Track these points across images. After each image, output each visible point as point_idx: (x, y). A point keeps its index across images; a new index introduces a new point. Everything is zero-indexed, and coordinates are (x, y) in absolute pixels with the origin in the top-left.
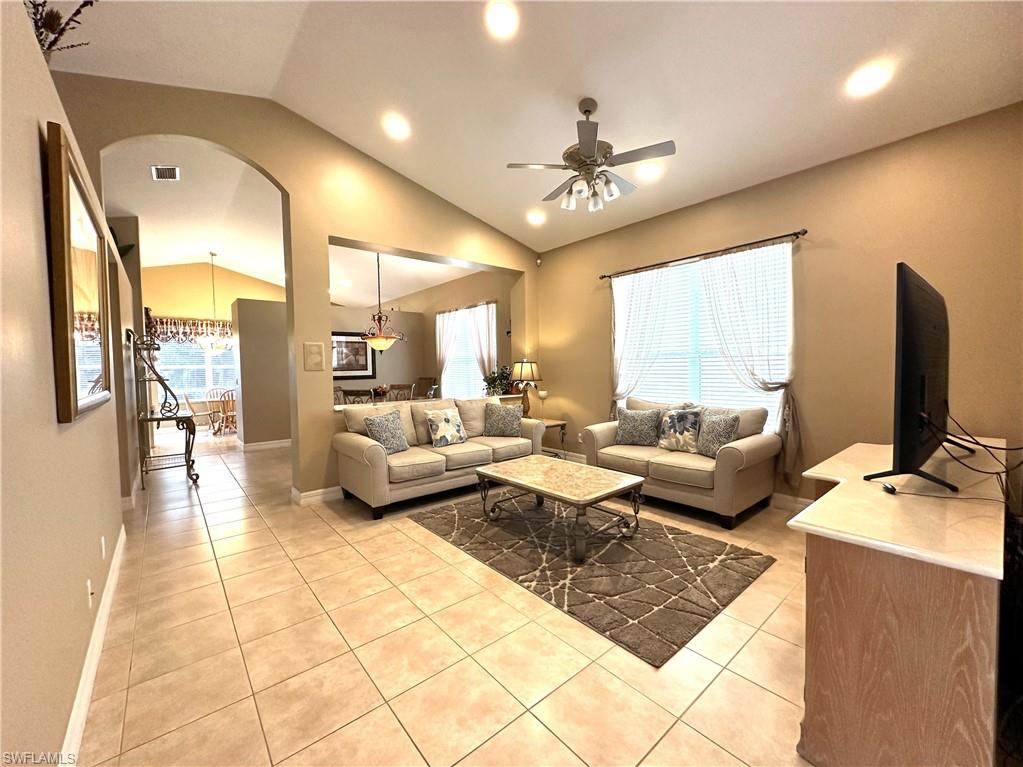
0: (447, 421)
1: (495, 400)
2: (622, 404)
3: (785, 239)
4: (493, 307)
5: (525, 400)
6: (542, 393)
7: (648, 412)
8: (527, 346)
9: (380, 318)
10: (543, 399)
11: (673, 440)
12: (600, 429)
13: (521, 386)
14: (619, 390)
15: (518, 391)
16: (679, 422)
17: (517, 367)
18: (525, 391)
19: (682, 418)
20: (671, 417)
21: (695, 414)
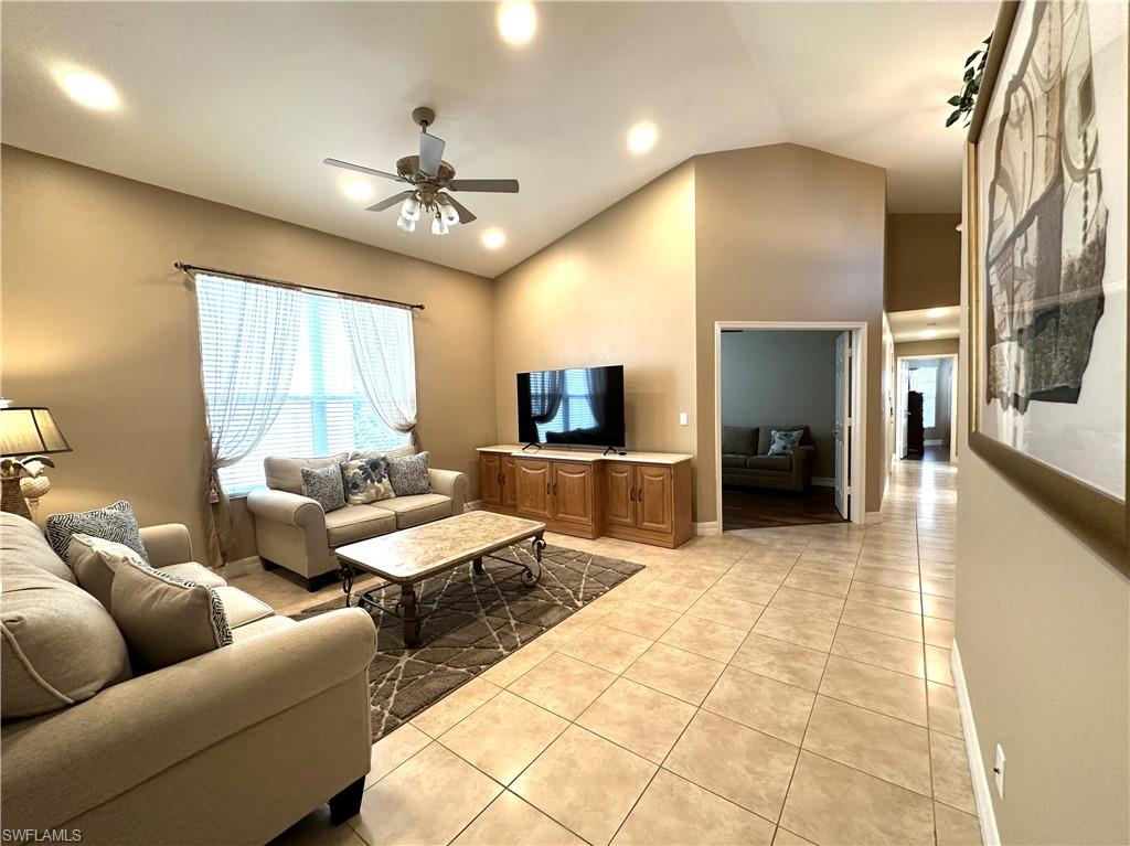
3: (404, 307)
7: (333, 468)
16: (374, 471)
19: (374, 465)
20: (360, 468)
21: (384, 459)
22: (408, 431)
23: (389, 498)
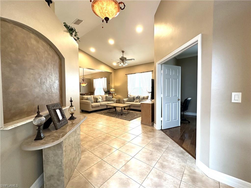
1: (107, 95)
2: (129, 96)
3: (151, 71)
4: (106, 78)
5: (112, 95)
6: (116, 94)
7: (132, 97)
8: (113, 86)
9: (84, 80)
10: (116, 95)
11: (136, 101)
12: (125, 99)
13: (112, 93)
14: (128, 94)
15: (111, 94)
16: (137, 98)
17: (111, 90)
18: (112, 94)
22: (150, 93)
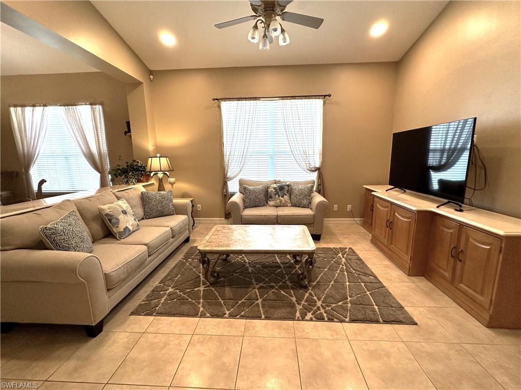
0: (125, 212)
3: (320, 97)
4: (99, 107)
6: (171, 180)
7: (260, 187)
11: (278, 201)
13: (160, 176)
14: (229, 174)
15: (149, 179)
16: (280, 191)
19: (281, 188)
20: (275, 188)
21: (288, 186)
22: (315, 171)
23: (287, 206)
